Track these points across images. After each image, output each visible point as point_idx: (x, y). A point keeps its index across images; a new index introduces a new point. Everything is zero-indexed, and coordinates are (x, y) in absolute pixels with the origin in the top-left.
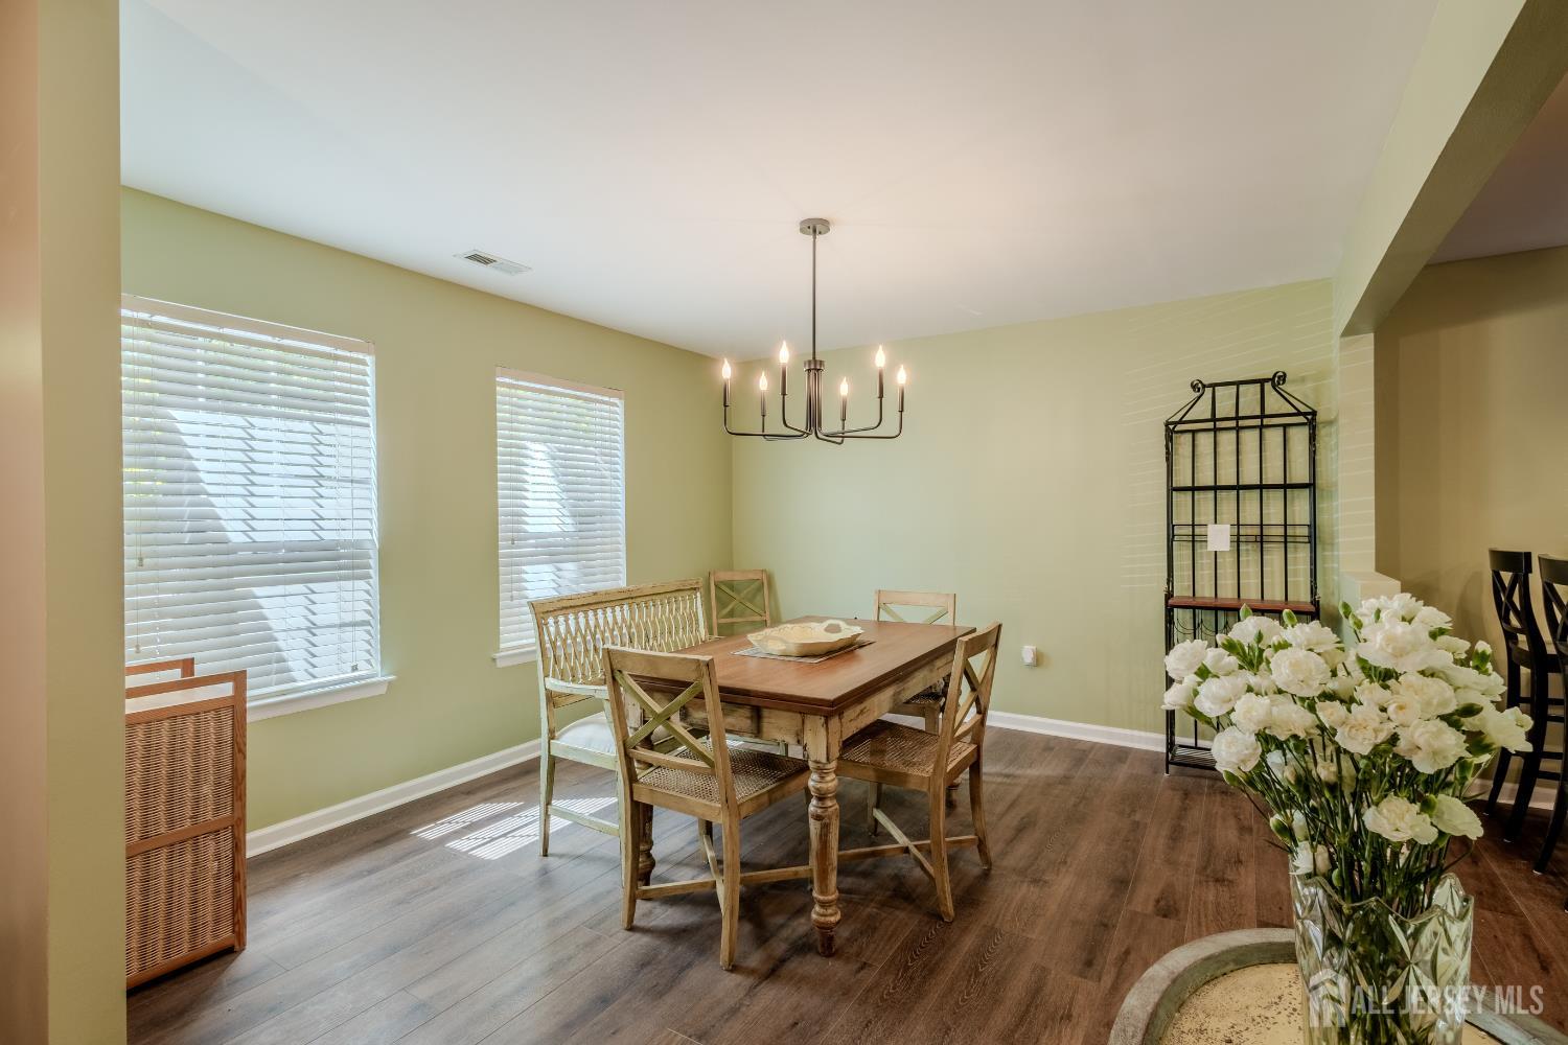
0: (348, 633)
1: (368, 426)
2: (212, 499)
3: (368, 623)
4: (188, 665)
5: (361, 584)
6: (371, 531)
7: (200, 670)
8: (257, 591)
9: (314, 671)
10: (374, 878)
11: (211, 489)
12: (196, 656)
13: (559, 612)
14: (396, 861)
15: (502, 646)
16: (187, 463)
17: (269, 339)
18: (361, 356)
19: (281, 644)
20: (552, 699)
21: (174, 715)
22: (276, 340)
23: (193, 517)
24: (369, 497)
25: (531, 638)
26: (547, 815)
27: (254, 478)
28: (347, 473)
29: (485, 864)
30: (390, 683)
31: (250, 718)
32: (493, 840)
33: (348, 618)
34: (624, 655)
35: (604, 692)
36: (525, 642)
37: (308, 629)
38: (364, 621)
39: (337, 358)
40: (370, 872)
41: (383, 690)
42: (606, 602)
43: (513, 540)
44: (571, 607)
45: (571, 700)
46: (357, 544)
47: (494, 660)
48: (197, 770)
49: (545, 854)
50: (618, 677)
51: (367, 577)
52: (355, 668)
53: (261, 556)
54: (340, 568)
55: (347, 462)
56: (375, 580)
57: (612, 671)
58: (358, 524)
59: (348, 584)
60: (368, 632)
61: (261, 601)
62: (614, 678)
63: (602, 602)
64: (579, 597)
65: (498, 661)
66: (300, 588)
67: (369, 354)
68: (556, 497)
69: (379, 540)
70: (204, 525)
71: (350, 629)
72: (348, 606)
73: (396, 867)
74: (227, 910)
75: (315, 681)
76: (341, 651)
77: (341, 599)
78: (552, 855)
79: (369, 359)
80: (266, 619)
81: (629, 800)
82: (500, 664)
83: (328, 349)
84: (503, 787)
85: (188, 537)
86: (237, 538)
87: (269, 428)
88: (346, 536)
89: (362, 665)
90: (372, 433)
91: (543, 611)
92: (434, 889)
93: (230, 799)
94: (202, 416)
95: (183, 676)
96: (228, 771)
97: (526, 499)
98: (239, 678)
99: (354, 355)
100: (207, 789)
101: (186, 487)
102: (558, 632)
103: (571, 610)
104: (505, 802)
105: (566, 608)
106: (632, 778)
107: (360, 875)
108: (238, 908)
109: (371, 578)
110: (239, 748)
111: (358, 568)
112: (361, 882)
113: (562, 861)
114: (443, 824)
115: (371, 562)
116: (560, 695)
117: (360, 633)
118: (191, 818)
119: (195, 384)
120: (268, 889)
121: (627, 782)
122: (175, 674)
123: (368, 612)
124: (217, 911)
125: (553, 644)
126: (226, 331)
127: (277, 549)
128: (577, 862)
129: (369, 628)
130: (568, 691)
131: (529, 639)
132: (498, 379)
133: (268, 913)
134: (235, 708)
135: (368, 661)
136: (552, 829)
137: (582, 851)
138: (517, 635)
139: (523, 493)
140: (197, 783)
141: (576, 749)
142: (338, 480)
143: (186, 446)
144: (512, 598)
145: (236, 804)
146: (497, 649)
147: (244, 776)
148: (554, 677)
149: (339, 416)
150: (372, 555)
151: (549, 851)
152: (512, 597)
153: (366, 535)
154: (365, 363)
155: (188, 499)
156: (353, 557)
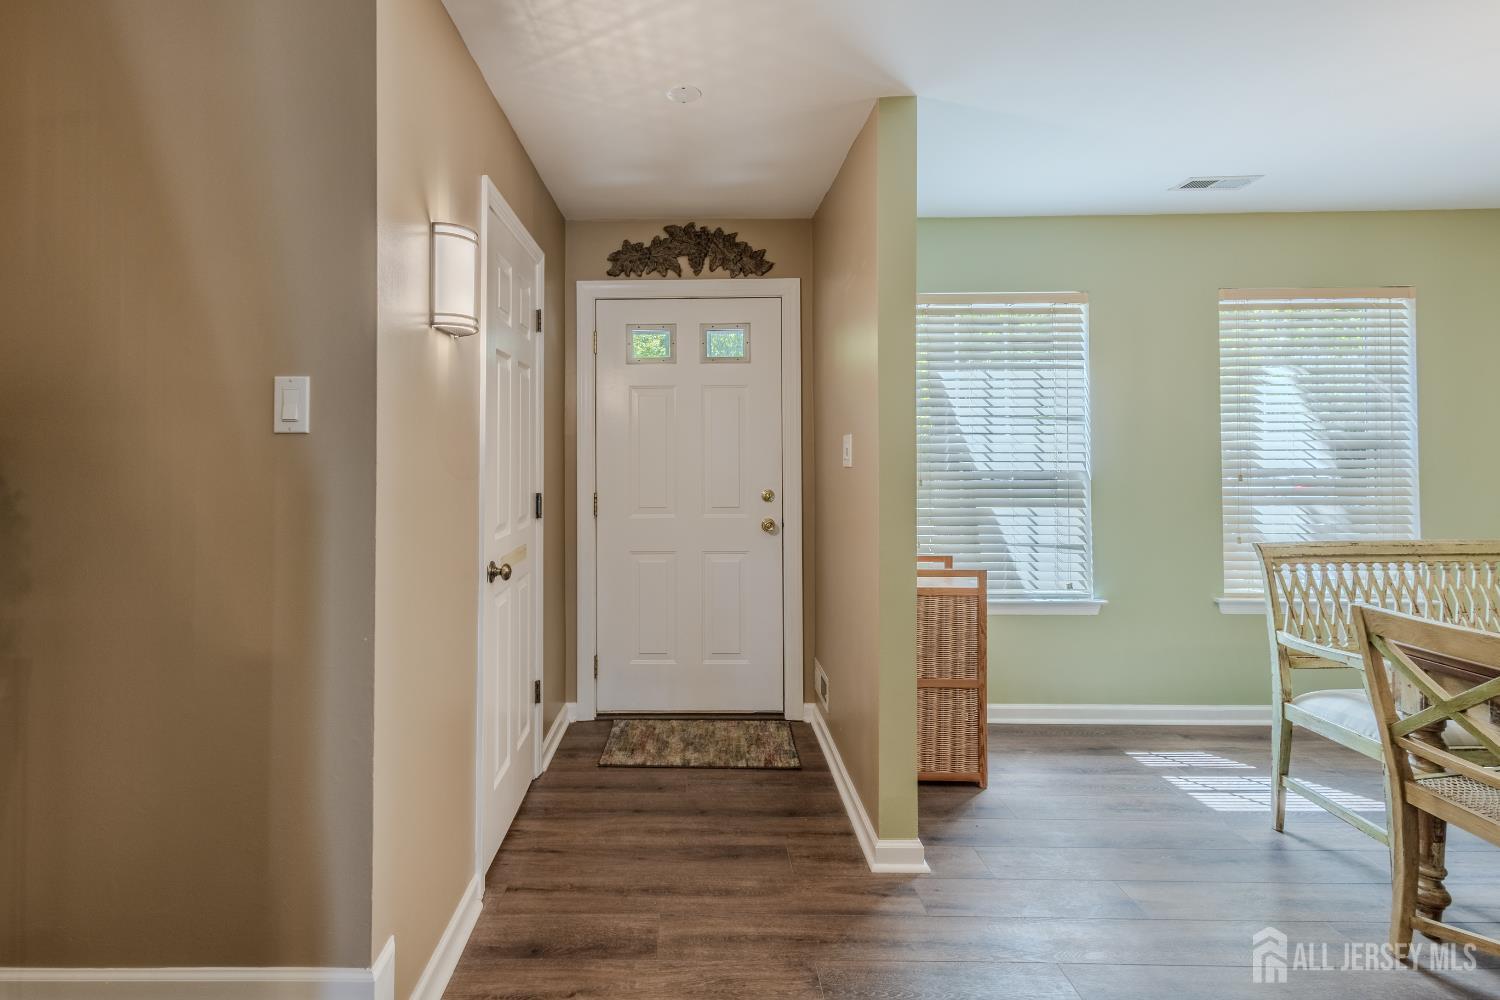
0: (1064, 555)
1: (1081, 368)
2: (965, 437)
3: (1081, 547)
4: (949, 561)
5: (1075, 511)
6: (1084, 463)
7: (956, 566)
8: (996, 510)
9: (1036, 583)
10: (1088, 778)
11: (964, 429)
12: (954, 555)
13: (1297, 560)
14: (1109, 771)
15: (1226, 591)
16: (948, 410)
17: (1002, 306)
18: (1076, 306)
19: (1012, 555)
20: (1285, 654)
21: (941, 594)
22: (1008, 306)
23: (952, 451)
24: (1082, 433)
25: (1259, 587)
26: (1281, 789)
27: (992, 419)
28: (1063, 411)
29: (1204, 810)
30: (1102, 605)
31: (990, 612)
32: (1215, 791)
33: (1065, 540)
34: (1385, 617)
35: (1358, 661)
36: (1251, 590)
37: (1032, 547)
38: (1077, 546)
39: (1055, 311)
40: (1084, 772)
41: (1095, 612)
42: (1372, 555)
43: (1241, 476)
44: (1315, 556)
45: (1316, 664)
46: (1071, 475)
47: (1217, 604)
48: (955, 638)
49: (1280, 829)
50: (1377, 643)
51: (1081, 506)
52: (1070, 587)
53: (997, 482)
54: (1057, 496)
55: (1063, 402)
56: (1088, 508)
57: (1368, 635)
58: (1073, 457)
59: (1063, 511)
60: (1082, 555)
61: (998, 519)
62: (1371, 644)
63: (1365, 555)
64: (1330, 545)
65: (1221, 606)
66: (1025, 510)
67: (1084, 303)
68: (1304, 427)
69: (1091, 471)
70: (959, 456)
71: (1067, 550)
72: (1065, 530)
73: (1108, 776)
74: (974, 753)
75: (1037, 592)
76: (1058, 569)
77: (1058, 524)
78: (1288, 834)
79: (1083, 307)
80: (1002, 534)
81: (1399, 801)
82: (1224, 610)
83: (1047, 305)
84: (1229, 744)
85: (948, 465)
86: (981, 467)
87: (1003, 378)
88: (1063, 467)
89: (1076, 585)
90: (1085, 374)
91: (1274, 559)
92: (1145, 811)
93: (976, 667)
94: (957, 374)
95: (946, 567)
96: (975, 644)
97: (1259, 430)
98: (982, 575)
99: (1069, 306)
100: (962, 656)
101: (947, 428)
102: (1296, 583)
103: (1317, 560)
104: (1232, 759)
105: (1309, 556)
106: (1404, 775)
107: (1076, 771)
108: (982, 753)
109: (1084, 506)
110: (982, 631)
111: (1073, 496)
112: (1077, 777)
113: (1302, 846)
114: (1157, 756)
115: (1084, 492)
116: (1300, 655)
117: (1075, 557)
118: (952, 673)
119: (952, 350)
120: (1002, 752)
121: (1396, 778)
122: (941, 566)
123: (1082, 537)
124: (968, 749)
125: (1289, 595)
126: (975, 306)
127: (1007, 478)
128: (1324, 854)
129: (1083, 552)
130: (1309, 651)
131: (1258, 588)
132: (1221, 303)
133: (1003, 770)
134: (979, 598)
135: (1082, 583)
136: (1288, 808)
137: (1336, 846)
138: (1245, 583)
139: (1256, 424)
140: (955, 651)
141: (1319, 721)
142: (1057, 419)
143: (948, 397)
144: (1239, 540)
145: (980, 674)
146: (1222, 594)
147: (985, 653)
148: (1290, 631)
149: (1056, 362)
150: (1086, 486)
151: (1285, 829)
152: (1239, 538)
153: (1080, 467)
154: (1080, 312)
155: (948, 437)
156: (1069, 487)
